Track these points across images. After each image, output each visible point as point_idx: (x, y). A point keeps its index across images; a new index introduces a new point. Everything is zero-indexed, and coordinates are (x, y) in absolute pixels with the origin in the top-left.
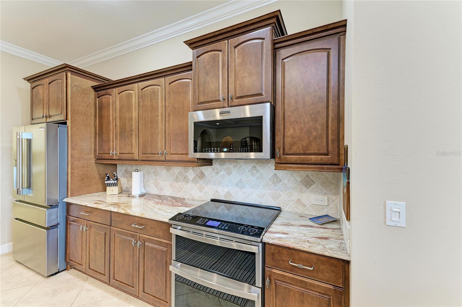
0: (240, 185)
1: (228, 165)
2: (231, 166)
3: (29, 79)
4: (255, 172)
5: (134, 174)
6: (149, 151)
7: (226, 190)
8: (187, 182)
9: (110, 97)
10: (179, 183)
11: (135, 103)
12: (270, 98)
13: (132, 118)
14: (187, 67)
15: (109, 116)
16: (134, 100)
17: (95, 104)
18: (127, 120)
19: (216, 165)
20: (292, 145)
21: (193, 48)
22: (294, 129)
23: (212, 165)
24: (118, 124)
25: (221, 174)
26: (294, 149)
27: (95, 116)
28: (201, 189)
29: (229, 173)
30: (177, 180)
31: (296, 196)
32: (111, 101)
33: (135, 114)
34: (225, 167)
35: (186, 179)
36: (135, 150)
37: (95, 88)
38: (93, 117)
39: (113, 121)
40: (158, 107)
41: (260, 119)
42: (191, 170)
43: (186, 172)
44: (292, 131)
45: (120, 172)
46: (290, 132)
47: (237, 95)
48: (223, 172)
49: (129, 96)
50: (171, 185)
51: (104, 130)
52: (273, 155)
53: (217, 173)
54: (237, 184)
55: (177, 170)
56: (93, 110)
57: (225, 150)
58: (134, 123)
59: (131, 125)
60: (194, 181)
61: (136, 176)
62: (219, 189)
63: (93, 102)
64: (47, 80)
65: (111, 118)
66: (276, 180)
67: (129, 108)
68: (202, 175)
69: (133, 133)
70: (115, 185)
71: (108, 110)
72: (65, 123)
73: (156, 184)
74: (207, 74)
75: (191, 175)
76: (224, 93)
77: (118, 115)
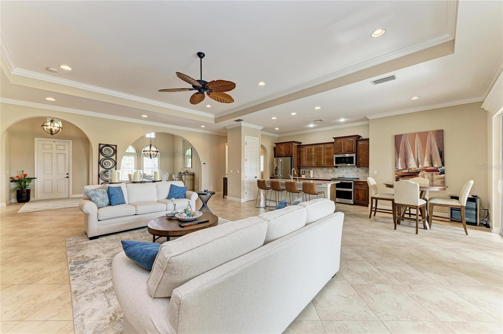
0: (347, 173)
1: (343, 168)
2: (344, 168)
3: (276, 144)
4: (351, 169)
5: (311, 171)
6: (319, 164)
7: (343, 175)
10: (326, 174)
12: (356, 152)
14: (332, 143)
16: (313, 150)
17: (297, 150)
18: (310, 155)
19: (339, 168)
20: (361, 162)
21: (335, 139)
24: (307, 157)
26: (361, 163)
27: (297, 154)
29: (343, 170)
30: (325, 173)
31: (363, 175)
32: (304, 150)
33: (313, 154)
34: (342, 168)
35: (329, 173)
36: (313, 164)
37: (297, 146)
40: (322, 153)
41: (353, 157)
46: (360, 159)
47: (347, 151)
48: (341, 170)
49: (311, 149)
50: (323, 174)
51: (301, 158)
52: (356, 164)
53: (339, 170)
55: (325, 169)
57: (344, 163)
59: (312, 157)
60: (331, 173)
62: (340, 175)
64: (285, 144)
65: (304, 155)
66: (358, 171)
67: (311, 152)
68: (334, 171)
69: (313, 159)
70: (304, 174)
71: (303, 152)
72: (292, 157)
73: (317, 174)
74: (339, 146)
75: (330, 171)
76: (343, 150)
77: (307, 154)
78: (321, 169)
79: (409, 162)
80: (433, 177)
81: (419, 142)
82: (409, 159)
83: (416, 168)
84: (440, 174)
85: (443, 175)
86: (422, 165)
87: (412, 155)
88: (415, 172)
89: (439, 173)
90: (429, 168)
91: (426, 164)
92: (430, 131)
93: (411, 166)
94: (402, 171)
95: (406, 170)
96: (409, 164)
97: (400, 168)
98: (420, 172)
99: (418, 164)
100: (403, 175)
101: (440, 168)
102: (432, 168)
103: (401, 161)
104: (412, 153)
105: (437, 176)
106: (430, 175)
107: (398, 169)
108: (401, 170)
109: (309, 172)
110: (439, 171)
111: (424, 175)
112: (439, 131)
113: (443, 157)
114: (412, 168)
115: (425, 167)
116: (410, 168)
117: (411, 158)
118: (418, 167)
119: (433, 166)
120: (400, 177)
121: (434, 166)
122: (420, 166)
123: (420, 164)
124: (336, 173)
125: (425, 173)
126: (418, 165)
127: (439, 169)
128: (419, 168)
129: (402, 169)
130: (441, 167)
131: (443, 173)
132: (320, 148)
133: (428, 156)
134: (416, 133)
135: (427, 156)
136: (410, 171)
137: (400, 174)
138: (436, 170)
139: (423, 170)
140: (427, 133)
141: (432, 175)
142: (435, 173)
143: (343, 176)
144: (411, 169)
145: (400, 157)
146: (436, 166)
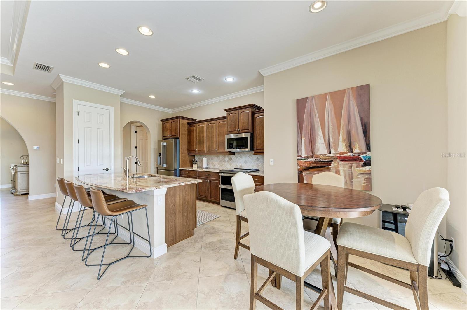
0: (245, 162)
1: (241, 154)
3: (161, 120)
4: (250, 157)
6: (210, 149)
7: (240, 164)
8: (225, 162)
9: (195, 127)
10: (222, 163)
11: (205, 130)
12: (251, 131)
13: (203, 136)
14: (225, 118)
15: (194, 135)
16: (205, 129)
17: (188, 130)
18: (202, 137)
19: (236, 154)
21: (227, 112)
22: (259, 141)
23: (235, 154)
24: (198, 139)
25: (238, 158)
28: (231, 165)
29: (241, 158)
30: (221, 161)
32: (195, 129)
33: (205, 134)
36: (205, 149)
37: (188, 123)
38: (187, 136)
39: (196, 137)
40: (214, 132)
41: (247, 138)
42: (227, 157)
43: (225, 158)
44: (258, 141)
45: (197, 158)
47: (241, 129)
48: (239, 157)
49: (203, 127)
50: (219, 164)
51: (192, 140)
52: (252, 149)
53: (237, 158)
54: (244, 162)
55: (221, 157)
56: (187, 133)
57: (237, 148)
58: (205, 138)
59: (203, 139)
60: (228, 162)
61: (205, 160)
62: (238, 164)
63: (187, 129)
64: (171, 121)
65: (195, 136)
67: (202, 132)
68: (231, 159)
69: (204, 142)
70: (196, 164)
71: (194, 132)
72: (179, 139)
73: (212, 164)
74: (232, 121)
75: (227, 159)
76: (237, 128)
77: (198, 135)
79: (316, 145)
80: (352, 171)
81: (331, 110)
82: (317, 138)
83: (326, 155)
84: (363, 166)
85: (367, 168)
86: (336, 150)
87: (320, 133)
88: (324, 161)
89: (362, 163)
90: (345, 155)
91: (342, 148)
92: (349, 89)
93: (319, 150)
94: (307, 160)
95: (312, 157)
96: (317, 148)
97: (304, 154)
98: (332, 161)
99: (329, 147)
100: (308, 166)
101: (364, 155)
102: (351, 154)
103: (305, 143)
104: (320, 128)
105: (358, 169)
106: (348, 167)
107: (301, 156)
108: (304, 157)
109: (202, 161)
110: (361, 160)
111: (339, 168)
112: (361, 88)
113: (368, 134)
114: (321, 155)
115: (341, 152)
116: (318, 154)
117: (319, 137)
118: (330, 153)
119: (352, 152)
120: (305, 170)
121: (354, 152)
122: (332, 151)
123: (332, 148)
124: (233, 163)
125: (340, 162)
126: (330, 150)
127: (361, 156)
128: (330, 155)
129: (306, 156)
130: (365, 153)
131: (368, 163)
132: (212, 126)
133: (345, 133)
134: (326, 95)
135: (343, 133)
136: (318, 160)
137: (304, 165)
138: (357, 159)
139: (337, 158)
140: (343, 92)
141: (351, 167)
142: (355, 163)
143: (241, 166)
144: (318, 156)
145: (303, 135)
146: (356, 150)
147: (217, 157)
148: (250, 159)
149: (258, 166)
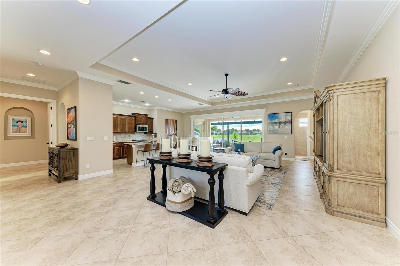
0: (138, 137)
6: (123, 130)
16: (119, 119)
18: (116, 123)
26: (149, 131)
28: (129, 139)
29: (135, 135)
30: (123, 137)
33: (119, 122)
35: (126, 137)
36: (119, 130)
40: (126, 122)
50: (121, 139)
55: (123, 135)
59: (118, 125)
62: (134, 138)
67: (117, 121)
68: (130, 136)
75: (127, 136)
78: (119, 135)
81: (172, 123)
87: (170, 128)
98: (172, 135)
99: (172, 132)
112: (176, 120)
113: (177, 130)
124: (131, 137)
132: (125, 119)
133: (174, 129)
134: (171, 120)
143: (135, 139)
147: (120, 135)
148: (140, 136)
149: (143, 138)
